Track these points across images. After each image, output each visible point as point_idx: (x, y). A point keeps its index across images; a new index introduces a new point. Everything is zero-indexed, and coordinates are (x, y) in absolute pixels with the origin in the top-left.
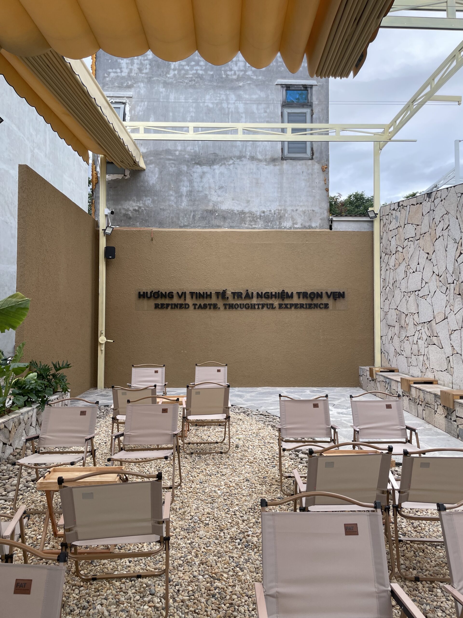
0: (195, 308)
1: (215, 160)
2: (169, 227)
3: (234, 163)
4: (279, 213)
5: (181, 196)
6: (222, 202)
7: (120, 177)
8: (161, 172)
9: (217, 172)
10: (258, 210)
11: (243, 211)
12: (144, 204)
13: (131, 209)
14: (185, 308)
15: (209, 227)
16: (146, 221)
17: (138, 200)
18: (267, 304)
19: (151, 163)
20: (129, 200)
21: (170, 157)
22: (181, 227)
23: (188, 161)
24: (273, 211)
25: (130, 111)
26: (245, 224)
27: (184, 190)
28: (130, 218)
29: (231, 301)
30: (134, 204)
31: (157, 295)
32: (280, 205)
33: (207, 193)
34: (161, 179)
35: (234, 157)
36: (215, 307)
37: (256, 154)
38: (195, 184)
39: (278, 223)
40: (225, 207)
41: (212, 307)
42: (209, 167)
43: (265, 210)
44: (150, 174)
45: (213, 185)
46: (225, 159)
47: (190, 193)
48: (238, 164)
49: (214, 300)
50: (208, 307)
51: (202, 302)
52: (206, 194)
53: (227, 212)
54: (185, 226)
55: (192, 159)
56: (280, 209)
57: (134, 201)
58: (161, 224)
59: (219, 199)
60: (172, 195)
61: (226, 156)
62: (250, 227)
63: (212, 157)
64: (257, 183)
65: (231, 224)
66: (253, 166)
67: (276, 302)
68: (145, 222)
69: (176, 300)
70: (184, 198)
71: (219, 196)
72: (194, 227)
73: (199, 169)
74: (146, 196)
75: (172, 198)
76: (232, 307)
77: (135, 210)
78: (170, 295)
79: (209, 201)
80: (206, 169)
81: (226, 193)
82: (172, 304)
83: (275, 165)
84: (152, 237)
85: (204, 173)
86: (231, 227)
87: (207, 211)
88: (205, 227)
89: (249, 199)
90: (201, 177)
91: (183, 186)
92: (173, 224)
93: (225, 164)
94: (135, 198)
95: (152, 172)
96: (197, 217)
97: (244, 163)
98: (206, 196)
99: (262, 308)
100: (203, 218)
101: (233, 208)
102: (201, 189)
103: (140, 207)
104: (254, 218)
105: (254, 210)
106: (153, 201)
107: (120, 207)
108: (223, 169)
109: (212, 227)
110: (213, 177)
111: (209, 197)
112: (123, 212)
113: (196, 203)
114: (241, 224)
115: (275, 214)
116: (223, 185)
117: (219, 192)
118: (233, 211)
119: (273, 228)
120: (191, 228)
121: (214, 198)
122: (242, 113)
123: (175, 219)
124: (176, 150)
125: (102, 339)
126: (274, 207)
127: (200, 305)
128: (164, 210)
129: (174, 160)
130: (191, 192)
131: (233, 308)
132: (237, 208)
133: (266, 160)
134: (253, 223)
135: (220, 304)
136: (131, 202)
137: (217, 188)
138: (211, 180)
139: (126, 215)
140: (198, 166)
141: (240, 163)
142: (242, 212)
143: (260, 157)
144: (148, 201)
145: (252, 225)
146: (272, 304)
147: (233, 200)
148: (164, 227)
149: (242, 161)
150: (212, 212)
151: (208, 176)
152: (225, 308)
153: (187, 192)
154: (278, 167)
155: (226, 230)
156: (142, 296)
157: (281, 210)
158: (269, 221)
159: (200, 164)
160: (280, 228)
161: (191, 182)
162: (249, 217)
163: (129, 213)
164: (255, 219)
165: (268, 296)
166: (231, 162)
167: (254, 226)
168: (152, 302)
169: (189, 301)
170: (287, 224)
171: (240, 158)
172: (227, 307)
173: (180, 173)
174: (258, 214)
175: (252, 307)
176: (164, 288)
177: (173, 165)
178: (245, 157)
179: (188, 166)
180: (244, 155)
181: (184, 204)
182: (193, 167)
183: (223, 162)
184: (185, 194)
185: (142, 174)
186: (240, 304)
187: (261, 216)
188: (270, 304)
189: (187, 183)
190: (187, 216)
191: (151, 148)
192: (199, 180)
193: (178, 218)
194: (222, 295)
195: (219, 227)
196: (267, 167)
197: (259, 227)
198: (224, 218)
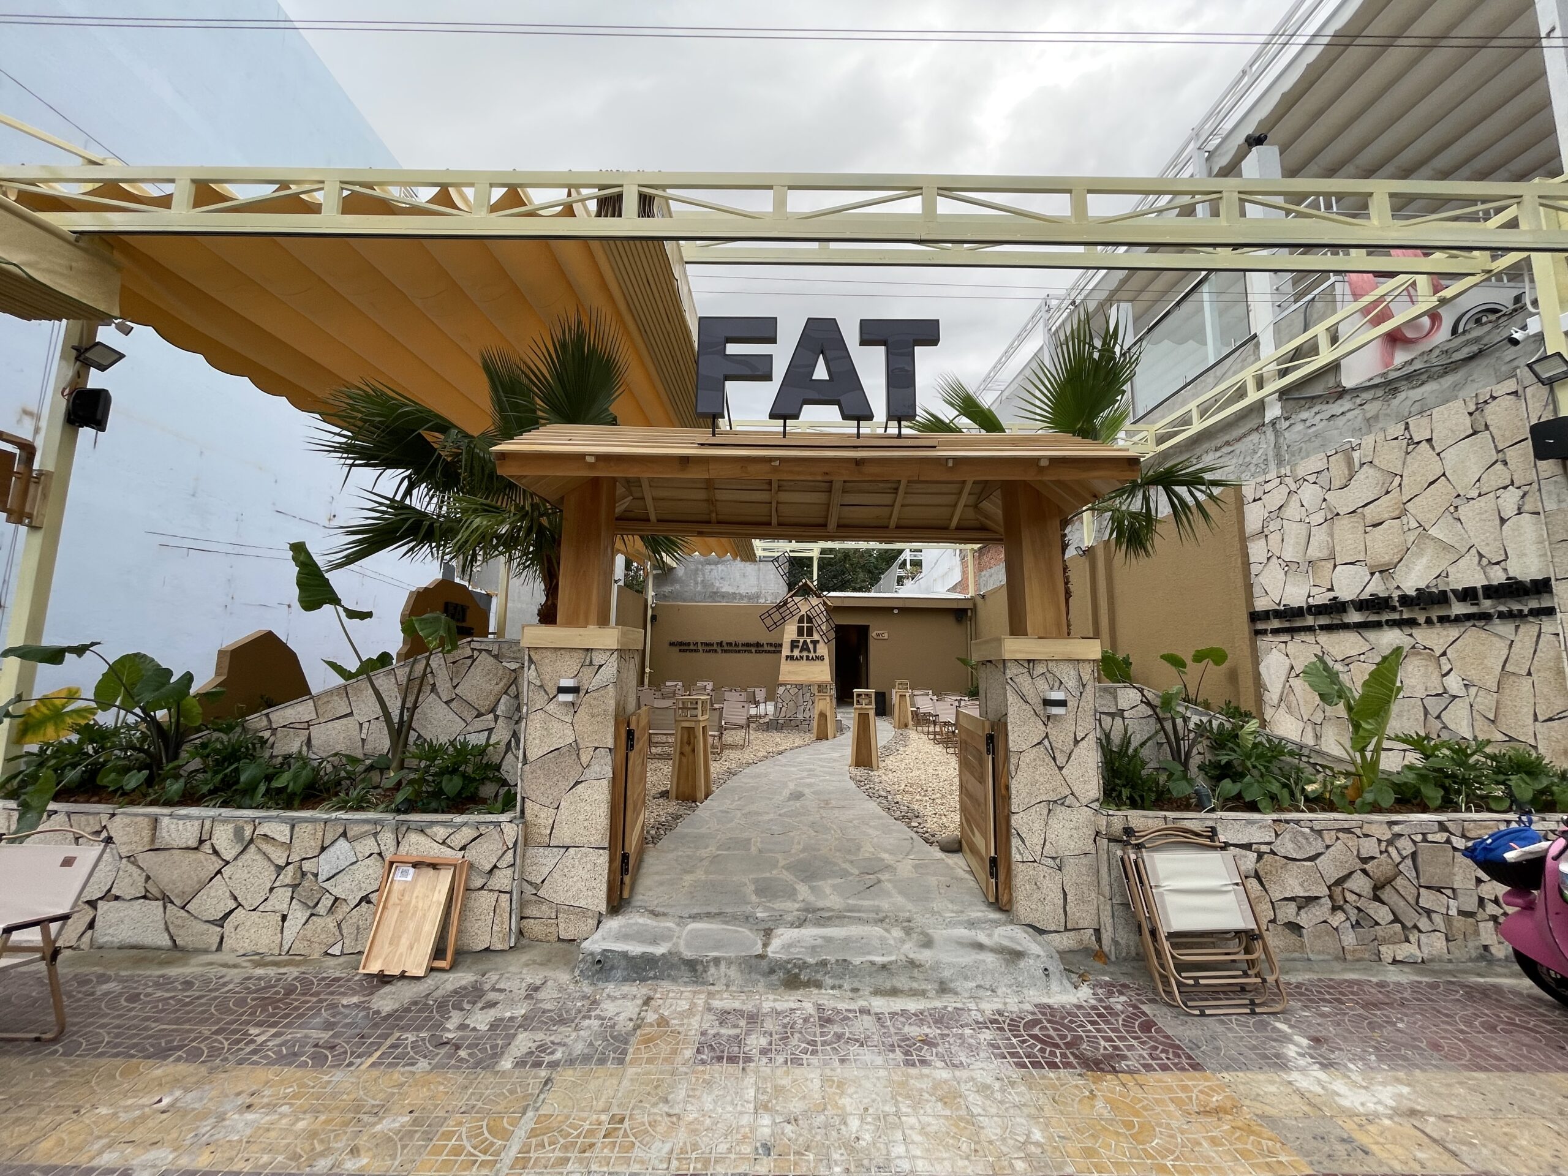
0: (704, 652)
1: (719, 562)
2: (690, 602)
3: (730, 564)
4: (757, 594)
5: (697, 583)
6: (722, 587)
8: (685, 569)
9: (720, 569)
10: (744, 592)
12: (675, 588)
13: (667, 591)
14: (698, 652)
15: (714, 602)
17: (672, 586)
18: (747, 650)
20: (666, 586)
21: (692, 560)
22: (697, 602)
23: (702, 563)
24: (753, 593)
26: (736, 600)
27: (699, 580)
28: (666, 597)
29: (726, 648)
30: (669, 589)
31: (681, 644)
32: (758, 589)
33: (713, 581)
34: (686, 573)
36: (716, 651)
38: (706, 576)
39: (757, 600)
40: (724, 590)
41: (714, 651)
42: (715, 566)
43: (749, 592)
44: (679, 570)
45: (717, 577)
46: (725, 561)
47: (703, 581)
48: (733, 564)
49: (715, 647)
50: (712, 651)
51: (708, 648)
53: (725, 593)
54: (699, 602)
55: (704, 561)
56: (758, 591)
57: (669, 586)
58: (685, 601)
59: (721, 585)
60: (692, 583)
62: (739, 602)
64: (744, 575)
65: (727, 600)
66: (742, 565)
67: (753, 650)
68: (675, 599)
69: (692, 647)
70: (699, 585)
71: (720, 583)
72: (705, 602)
73: (708, 567)
74: (676, 584)
75: (692, 585)
76: (726, 651)
77: (670, 592)
78: (689, 644)
79: (714, 586)
80: (713, 567)
81: (725, 581)
82: (690, 649)
84: (679, 608)
85: (712, 570)
86: (727, 602)
87: (713, 592)
88: (711, 602)
89: (739, 585)
90: (710, 572)
91: (699, 577)
92: (691, 600)
93: (724, 564)
96: (707, 596)
99: (745, 652)
100: (710, 597)
101: (729, 591)
102: (709, 579)
103: (672, 590)
104: (742, 597)
105: (742, 592)
106: (680, 587)
107: (660, 590)
108: (723, 567)
109: (716, 602)
110: (717, 572)
112: (662, 593)
113: (707, 587)
114: (733, 600)
116: (723, 577)
117: (721, 581)
119: (753, 603)
120: (703, 602)
121: (717, 585)
123: (693, 598)
125: (647, 670)
126: (754, 590)
127: (706, 650)
128: (686, 592)
132: (731, 590)
134: (741, 600)
135: (719, 649)
137: (719, 578)
139: (664, 595)
142: (735, 593)
144: (678, 586)
146: (751, 650)
147: (729, 585)
149: (735, 562)
150: (715, 593)
151: (714, 571)
152: (722, 652)
154: (757, 566)
155: (725, 604)
156: (672, 644)
158: (751, 599)
159: (710, 564)
160: (756, 604)
161: (704, 575)
162: (739, 596)
163: (666, 594)
165: (748, 645)
167: (741, 602)
168: (677, 649)
169: (700, 648)
170: (762, 601)
173: (697, 570)
174: (744, 594)
175: (739, 651)
176: (685, 640)
181: (699, 588)
186: (731, 650)
187: (746, 596)
188: (749, 650)
189: (701, 576)
190: (701, 595)
193: (695, 597)
194: (720, 644)
195: (720, 602)
197: (744, 603)
198: (723, 597)
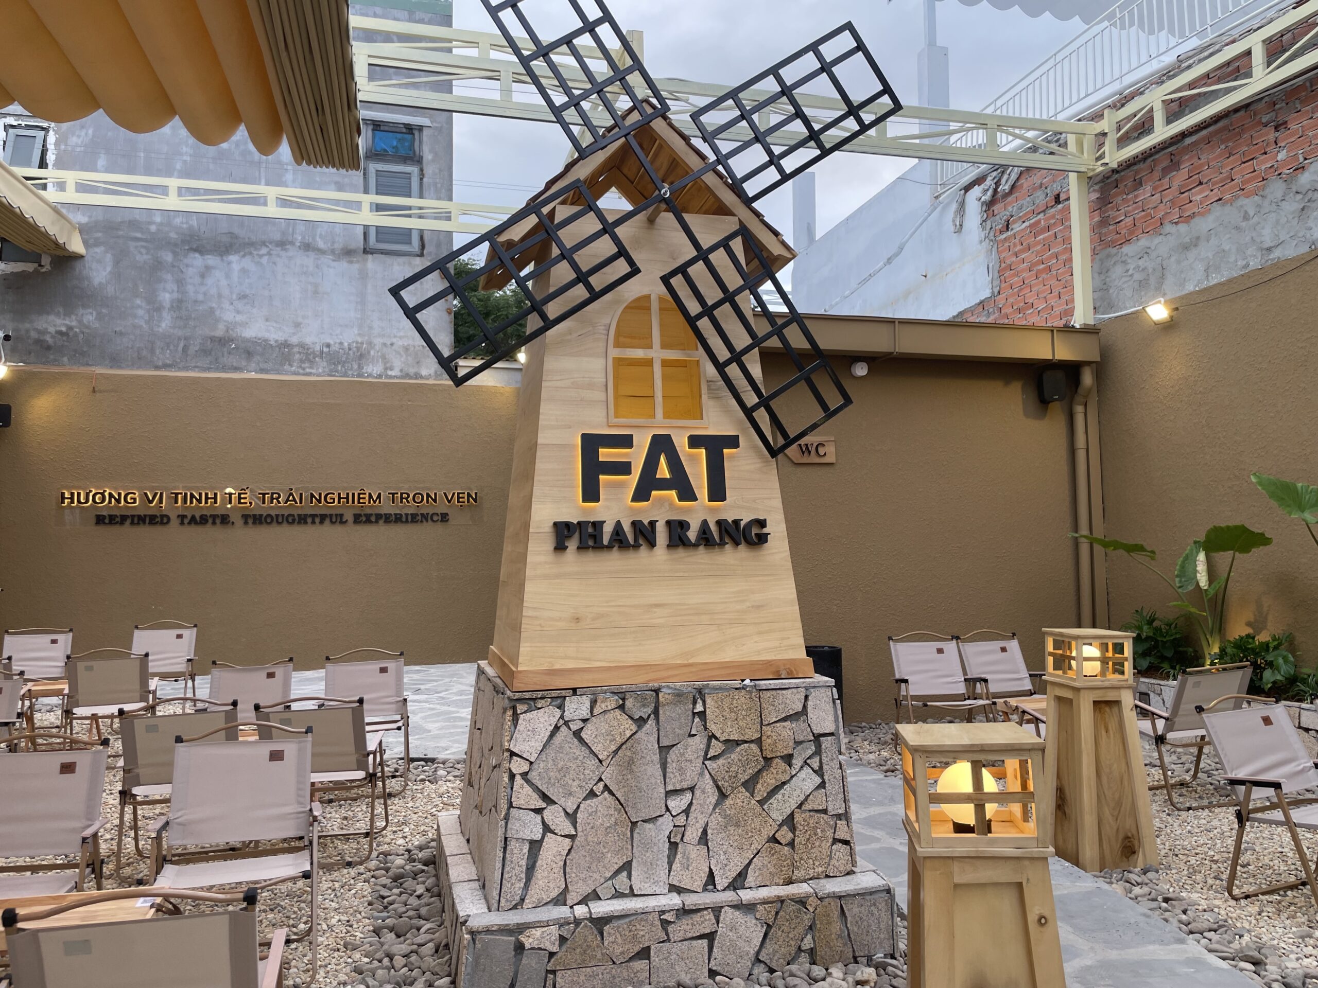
0: (182, 523)
1: (231, 245)
2: (132, 366)
3: (269, 254)
4: (358, 349)
5: (159, 309)
6: (244, 325)
7: (30, 267)
8: (117, 263)
9: (236, 267)
10: (317, 340)
11: (286, 341)
12: (80, 322)
13: (52, 330)
14: (162, 523)
15: (217, 370)
16: (83, 354)
17: (68, 314)
18: (331, 516)
19: (97, 244)
20: (48, 313)
21: (139, 235)
22: (157, 368)
23: (176, 245)
24: (346, 344)
25: (57, 144)
26: (291, 366)
27: (166, 297)
28: (49, 348)
29: (257, 508)
30: (59, 321)
31: (100, 498)
32: (359, 335)
33: (214, 305)
34: (117, 275)
35: (271, 243)
36: (225, 520)
37: (314, 239)
38: (190, 289)
39: (355, 367)
40: (248, 333)
41: (218, 521)
42: (218, 258)
43: (332, 342)
44: (94, 266)
45: (226, 292)
46: (252, 244)
47: (178, 305)
48: (278, 256)
49: (222, 508)
50: (210, 521)
51: (197, 512)
52: (211, 308)
53: (255, 342)
54: (166, 366)
55: (184, 242)
56: (360, 340)
57: (58, 314)
58: (115, 361)
59: (239, 318)
60: (139, 307)
61: (254, 238)
62: (301, 371)
63: (225, 239)
64: (316, 292)
65: (262, 366)
66: (308, 261)
68: (80, 356)
69: (142, 509)
70: (165, 314)
71: (238, 312)
72: (186, 369)
73: (197, 261)
74: (84, 306)
75: (140, 312)
76: (258, 520)
77: (60, 333)
78: (130, 499)
79: (218, 320)
80: (211, 260)
81: (253, 306)
82: (133, 516)
83: (351, 262)
84: (94, 386)
85: (208, 268)
86: (262, 371)
87: (212, 339)
88: (208, 369)
89: (300, 320)
90: (203, 276)
91: (164, 290)
92: (140, 361)
93: (251, 253)
94: (61, 310)
95: (99, 261)
96: (192, 350)
97: (290, 253)
98: (212, 311)
99: (321, 522)
100: (205, 352)
101: (266, 335)
102: (200, 297)
103: (70, 328)
104: (309, 355)
105: (308, 340)
106: (100, 317)
107: (27, 325)
108: (247, 263)
109: (224, 369)
110: (228, 276)
111: (217, 313)
112: (34, 335)
113: (191, 323)
114: (282, 365)
115: (350, 349)
116: (248, 292)
117: (240, 305)
118: (266, 340)
119: (345, 375)
120: (180, 369)
121: (228, 315)
122: (287, 164)
123: (144, 353)
124: (150, 223)
126: (349, 337)
127: (193, 517)
128: (121, 334)
129: (146, 240)
130: (180, 301)
131: (261, 523)
132: (275, 335)
133: (333, 252)
134: (307, 365)
135: (236, 514)
136: (52, 318)
137: (234, 297)
138: (224, 282)
139: (39, 342)
140: (197, 255)
141: (283, 253)
142: (286, 344)
143: (321, 244)
144: (89, 317)
145: (304, 369)
146: (341, 515)
147: (267, 320)
148: (120, 367)
149: (286, 250)
150: (223, 342)
151: (218, 274)
152: (246, 523)
153: (172, 301)
154: (356, 266)
155: (253, 375)
156: (68, 500)
157: (362, 343)
158: (339, 363)
159: (200, 250)
160: (359, 375)
161: (180, 283)
162: (300, 353)
163: (48, 338)
164: (311, 357)
165: (329, 500)
166: (264, 251)
167: (308, 370)
169: (170, 510)
170: (374, 369)
171: (282, 244)
172: (250, 521)
173: (157, 266)
174: (317, 348)
175: (301, 520)
177: (143, 251)
178: (292, 243)
179: (175, 254)
180: (290, 239)
181: (165, 324)
182: (186, 256)
183: (247, 250)
184: (167, 305)
185: (78, 265)
186: (277, 516)
187: (322, 352)
188: (336, 515)
189: (171, 286)
190: (172, 347)
191: (99, 216)
192: (197, 280)
193: (152, 351)
195: (236, 369)
196: (335, 264)
197: (318, 373)
198: (249, 354)
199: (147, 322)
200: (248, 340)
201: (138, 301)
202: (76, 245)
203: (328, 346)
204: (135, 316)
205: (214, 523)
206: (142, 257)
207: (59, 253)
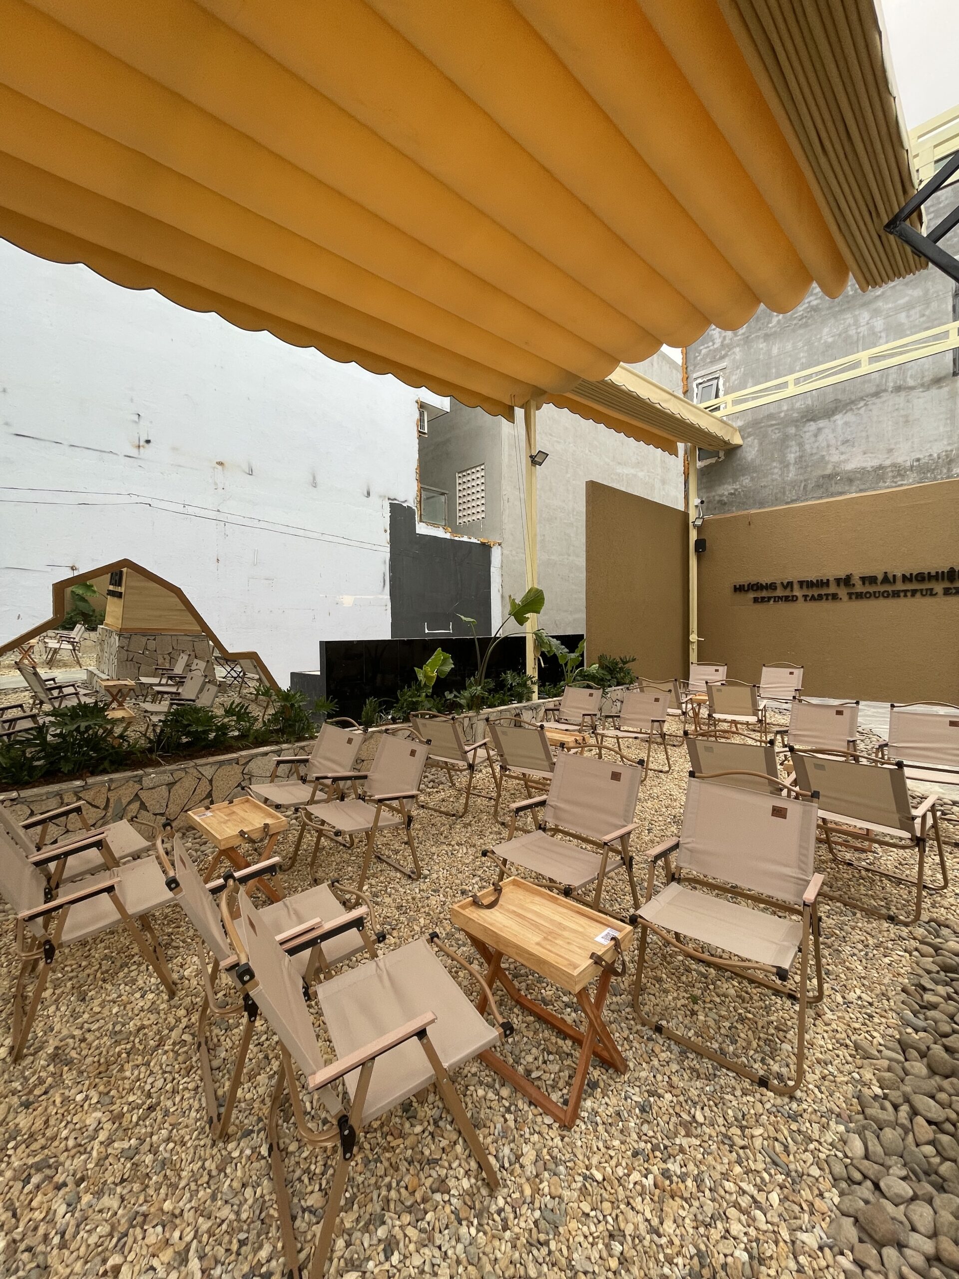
0: (806, 600)
1: (836, 408)
2: (772, 505)
3: (866, 405)
4: (947, 456)
5: (787, 466)
6: (846, 461)
7: (713, 460)
8: (761, 444)
9: (840, 422)
10: (908, 458)
11: (880, 465)
12: (742, 485)
13: (726, 493)
14: (793, 600)
15: (828, 497)
16: (744, 503)
17: (734, 482)
18: (921, 590)
19: (749, 435)
20: (724, 484)
21: (774, 422)
22: (787, 503)
23: (797, 421)
24: (935, 455)
25: (724, 384)
26: (885, 482)
27: (791, 457)
28: (725, 504)
29: (859, 588)
30: (730, 487)
31: (758, 587)
32: (949, 444)
33: (824, 453)
34: (761, 451)
35: (867, 396)
36: (835, 597)
37: (905, 381)
38: (807, 447)
39: (945, 471)
40: (850, 467)
41: (830, 598)
42: (827, 420)
43: (921, 456)
44: (748, 449)
45: (833, 442)
46: (853, 402)
47: (800, 459)
48: (874, 404)
49: (832, 589)
50: (825, 598)
51: (816, 592)
52: (823, 456)
53: (854, 471)
54: (793, 501)
55: (802, 417)
56: (949, 448)
57: (729, 483)
58: (762, 504)
59: (843, 457)
60: (775, 467)
61: (853, 398)
62: (894, 485)
63: (832, 406)
64: (907, 421)
65: (862, 487)
66: (900, 399)
68: (743, 505)
69: (779, 592)
70: (791, 468)
71: (842, 453)
72: (807, 500)
73: (812, 427)
74: (743, 475)
75: (776, 471)
76: (860, 596)
77: (731, 494)
78: (772, 586)
79: (827, 463)
80: (821, 423)
81: (853, 446)
82: (775, 597)
83: (940, 388)
84: (749, 522)
85: (820, 430)
86: (861, 491)
87: (823, 477)
88: (821, 498)
89: (892, 446)
90: (816, 436)
91: (791, 452)
92: (777, 501)
93: (851, 409)
94: (730, 480)
95: (750, 446)
96: (810, 487)
97: (883, 399)
98: (823, 457)
99: (913, 595)
100: (818, 486)
101: (864, 465)
102: (814, 451)
103: (736, 490)
104: (900, 471)
105: (900, 460)
106: (752, 479)
107: (713, 494)
108: (850, 417)
109: (832, 495)
110: (834, 431)
111: (827, 458)
112: (717, 498)
113: (809, 469)
114: (877, 483)
115: (939, 458)
116: (849, 437)
117: (842, 449)
118: (864, 468)
119: (935, 479)
120: (802, 501)
121: (835, 458)
122: (880, 332)
123: (779, 496)
124: (781, 412)
125: (694, 637)
127: (813, 596)
128: (765, 487)
129: (778, 424)
130: (801, 457)
131: (862, 598)
132: (870, 462)
133: (922, 385)
134: (899, 479)
135: (842, 592)
136: (726, 486)
137: (839, 443)
138: (831, 436)
139: (720, 502)
140: (812, 423)
141: (878, 401)
142: (881, 467)
143: (911, 383)
144: (746, 481)
145: (896, 482)
146: (932, 590)
147: (865, 453)
148: (765, 507)
149: (880, 397)
150: (830, 477)
151: (826, 431)
152: (850, 598)
153: (795, 459)
154: (946, 389)
155: (854, 495)
156: (739, 589)
157: (952, 451)
158: (928, 471)
159: (813, 420)
160: (948, 477)
161: (801, 445)
162: (892, 471)
163: (725, 498)
164: (902, 472)
165: (921, 577)
166: (862, 404)
167: (900, 483)
168: (751, 595)
169: (797, 592)
171: (876, 394)
172: (854, 597)
173: (786, 438)
174: (908, 464)
175: (896, 594)
176: (765, 580)
177: (777, 431)
178: (885, 390)
179: (796, 427)
180: (883, 388)
181: (792, 474)
182: (804, 426)
183: (849, 408)
184: (792, 461)
185: (739, 452)
186: (875, 592)
187: (912, 466)
188: (927, 590)
189: (795, 448)
190: (796, 488)
191: (749, 417)
192: (813, 439)
193: (784, 493)
194: (847, 581)
195: (841, 493)
196: (924, 394)
197: (910, 482)
198: (851, 481)
199: (780, 476)
200: (850, 472)
201: (775, 464)
202: (737, 440)
203: (918, 460)
204: (772, 474)
205: (827, 599)
206: (775, 436)
207: (729, 447)
